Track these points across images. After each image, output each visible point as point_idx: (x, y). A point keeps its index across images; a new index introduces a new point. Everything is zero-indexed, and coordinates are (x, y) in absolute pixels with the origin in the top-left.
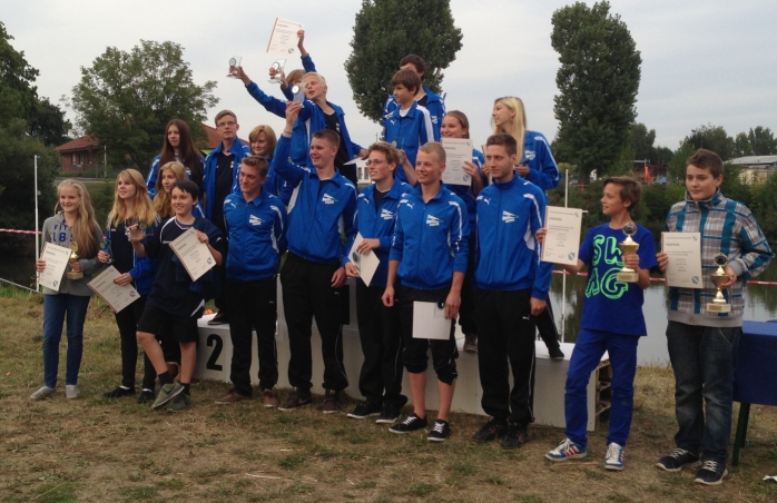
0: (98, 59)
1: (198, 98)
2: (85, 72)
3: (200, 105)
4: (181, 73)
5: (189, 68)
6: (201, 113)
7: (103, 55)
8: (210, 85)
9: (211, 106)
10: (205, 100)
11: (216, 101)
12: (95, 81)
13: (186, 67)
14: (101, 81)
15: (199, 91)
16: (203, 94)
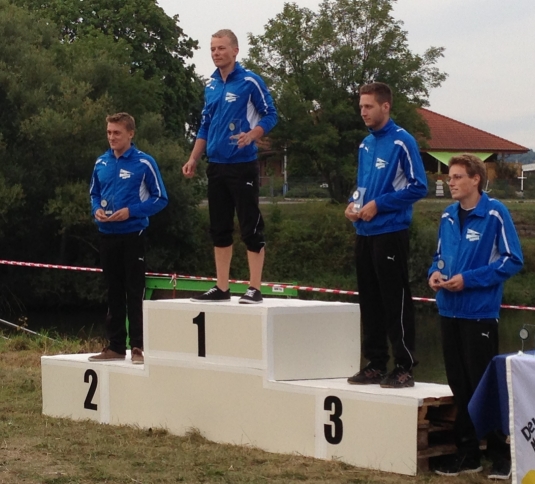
0: (271, 21)
1: (415, 73)
2: (253, 41)
3: (417, 84)
4: (391, 36)
5: (403, 28)
6: (421, 95)
7: (279, 16)
8: (433, 54)
9: (436, 85)
10: (426, 75)
11: (442, 77)
12: (267, 55)
13: (397, 28)
14: (276, 54)
15: (416, 64)
16: (423, 67)
